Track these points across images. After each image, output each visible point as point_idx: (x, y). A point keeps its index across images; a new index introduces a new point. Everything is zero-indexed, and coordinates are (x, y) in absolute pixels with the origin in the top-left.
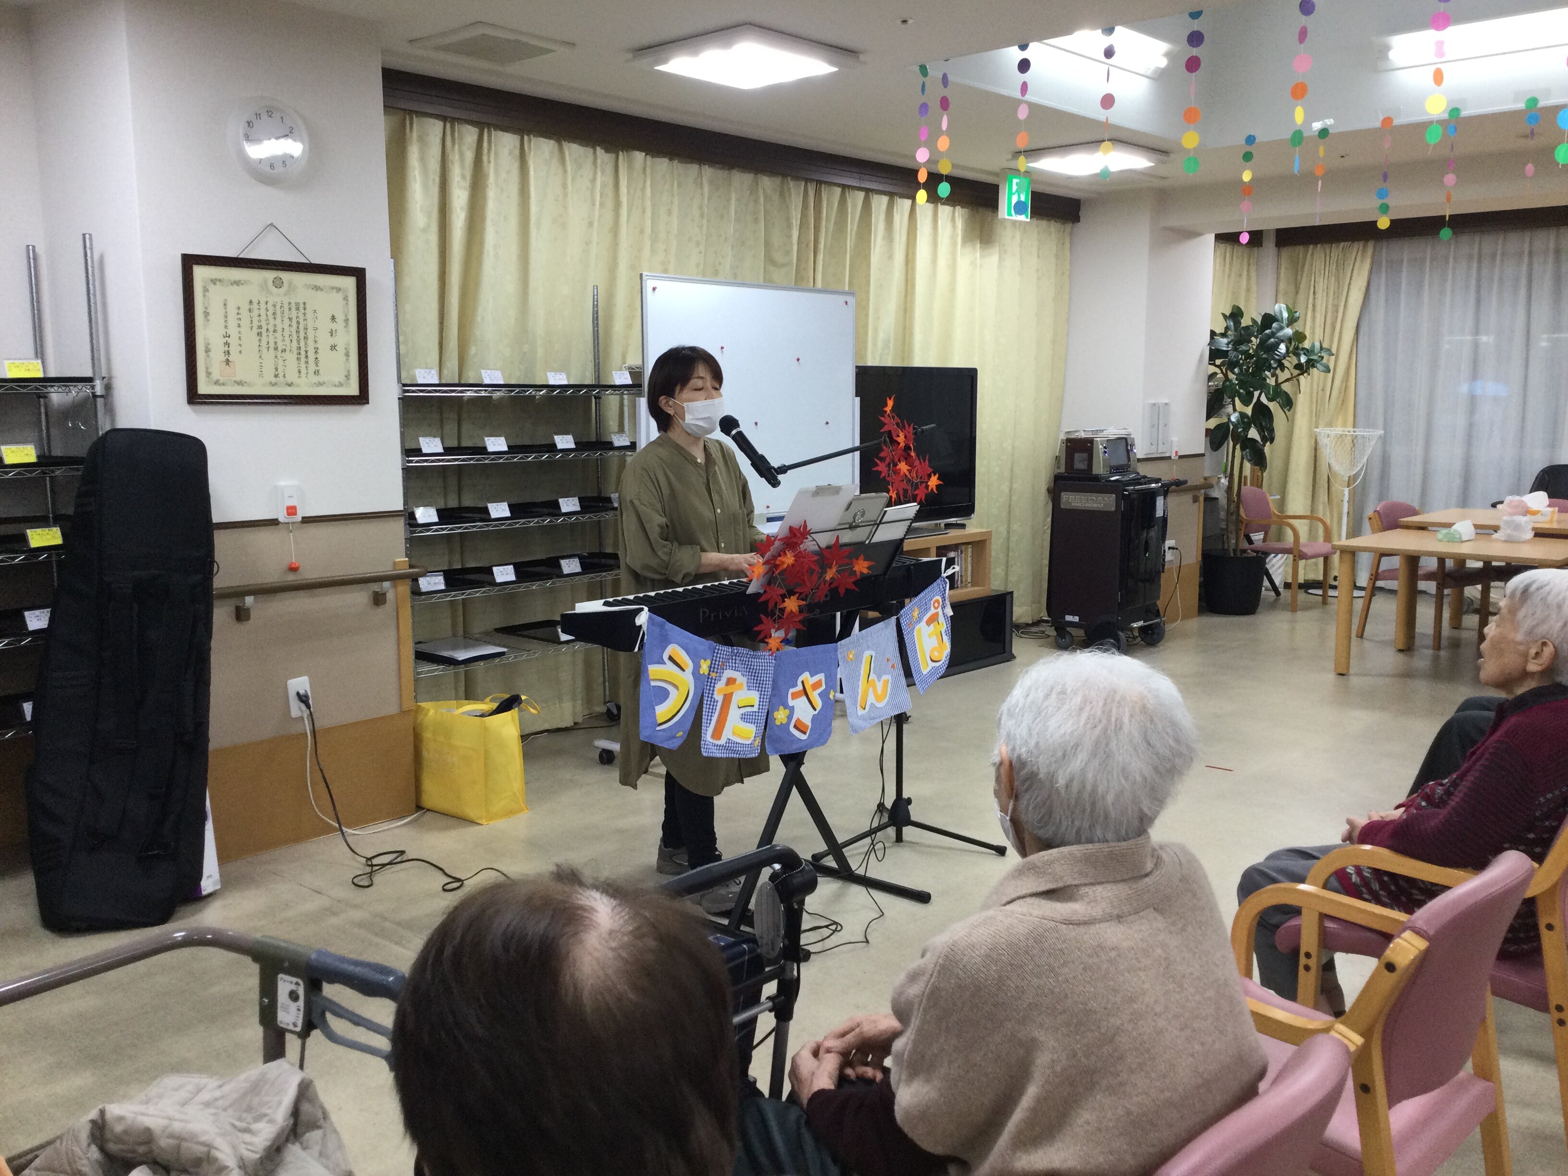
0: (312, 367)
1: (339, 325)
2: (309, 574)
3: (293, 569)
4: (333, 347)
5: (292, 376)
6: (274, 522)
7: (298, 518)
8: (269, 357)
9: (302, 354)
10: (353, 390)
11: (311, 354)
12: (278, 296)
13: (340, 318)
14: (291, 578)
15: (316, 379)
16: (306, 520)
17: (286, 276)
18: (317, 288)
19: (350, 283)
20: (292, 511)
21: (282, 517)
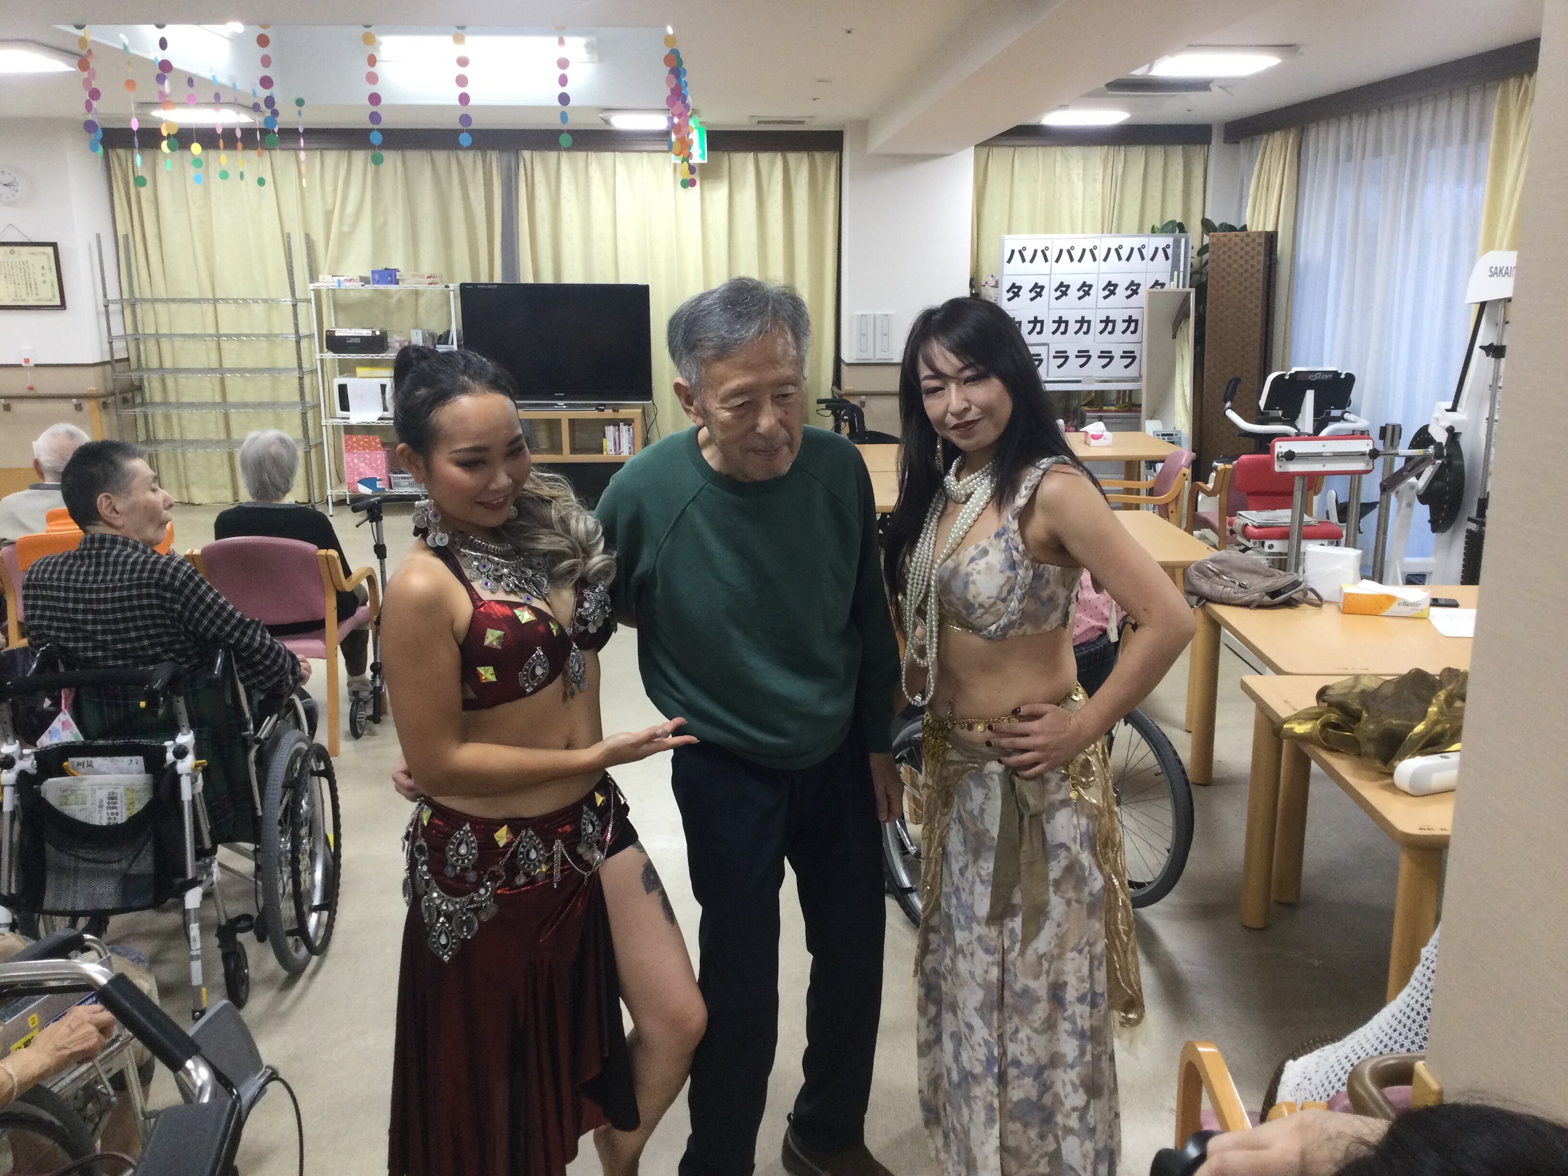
0: (34, 292)
1: (47, 271)
2: (41, 391)
3: (31, 388)
4: (44, 282)
5: (24, 296)
6: (20, 366)
7: (32, 363)
8: (11, 287)
9: (29, 286)
10: (58, 302)
11: (33, 287)
12: (13, 258)
13: (47, 267)
14: (32, 393)
15: (36, 297)
16: (36, 366)
17: (17, 249)
18: (33, 254)
19: (50, 250)
20: (27, 361)
21: (24, 364)
